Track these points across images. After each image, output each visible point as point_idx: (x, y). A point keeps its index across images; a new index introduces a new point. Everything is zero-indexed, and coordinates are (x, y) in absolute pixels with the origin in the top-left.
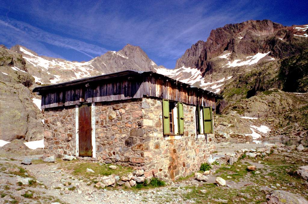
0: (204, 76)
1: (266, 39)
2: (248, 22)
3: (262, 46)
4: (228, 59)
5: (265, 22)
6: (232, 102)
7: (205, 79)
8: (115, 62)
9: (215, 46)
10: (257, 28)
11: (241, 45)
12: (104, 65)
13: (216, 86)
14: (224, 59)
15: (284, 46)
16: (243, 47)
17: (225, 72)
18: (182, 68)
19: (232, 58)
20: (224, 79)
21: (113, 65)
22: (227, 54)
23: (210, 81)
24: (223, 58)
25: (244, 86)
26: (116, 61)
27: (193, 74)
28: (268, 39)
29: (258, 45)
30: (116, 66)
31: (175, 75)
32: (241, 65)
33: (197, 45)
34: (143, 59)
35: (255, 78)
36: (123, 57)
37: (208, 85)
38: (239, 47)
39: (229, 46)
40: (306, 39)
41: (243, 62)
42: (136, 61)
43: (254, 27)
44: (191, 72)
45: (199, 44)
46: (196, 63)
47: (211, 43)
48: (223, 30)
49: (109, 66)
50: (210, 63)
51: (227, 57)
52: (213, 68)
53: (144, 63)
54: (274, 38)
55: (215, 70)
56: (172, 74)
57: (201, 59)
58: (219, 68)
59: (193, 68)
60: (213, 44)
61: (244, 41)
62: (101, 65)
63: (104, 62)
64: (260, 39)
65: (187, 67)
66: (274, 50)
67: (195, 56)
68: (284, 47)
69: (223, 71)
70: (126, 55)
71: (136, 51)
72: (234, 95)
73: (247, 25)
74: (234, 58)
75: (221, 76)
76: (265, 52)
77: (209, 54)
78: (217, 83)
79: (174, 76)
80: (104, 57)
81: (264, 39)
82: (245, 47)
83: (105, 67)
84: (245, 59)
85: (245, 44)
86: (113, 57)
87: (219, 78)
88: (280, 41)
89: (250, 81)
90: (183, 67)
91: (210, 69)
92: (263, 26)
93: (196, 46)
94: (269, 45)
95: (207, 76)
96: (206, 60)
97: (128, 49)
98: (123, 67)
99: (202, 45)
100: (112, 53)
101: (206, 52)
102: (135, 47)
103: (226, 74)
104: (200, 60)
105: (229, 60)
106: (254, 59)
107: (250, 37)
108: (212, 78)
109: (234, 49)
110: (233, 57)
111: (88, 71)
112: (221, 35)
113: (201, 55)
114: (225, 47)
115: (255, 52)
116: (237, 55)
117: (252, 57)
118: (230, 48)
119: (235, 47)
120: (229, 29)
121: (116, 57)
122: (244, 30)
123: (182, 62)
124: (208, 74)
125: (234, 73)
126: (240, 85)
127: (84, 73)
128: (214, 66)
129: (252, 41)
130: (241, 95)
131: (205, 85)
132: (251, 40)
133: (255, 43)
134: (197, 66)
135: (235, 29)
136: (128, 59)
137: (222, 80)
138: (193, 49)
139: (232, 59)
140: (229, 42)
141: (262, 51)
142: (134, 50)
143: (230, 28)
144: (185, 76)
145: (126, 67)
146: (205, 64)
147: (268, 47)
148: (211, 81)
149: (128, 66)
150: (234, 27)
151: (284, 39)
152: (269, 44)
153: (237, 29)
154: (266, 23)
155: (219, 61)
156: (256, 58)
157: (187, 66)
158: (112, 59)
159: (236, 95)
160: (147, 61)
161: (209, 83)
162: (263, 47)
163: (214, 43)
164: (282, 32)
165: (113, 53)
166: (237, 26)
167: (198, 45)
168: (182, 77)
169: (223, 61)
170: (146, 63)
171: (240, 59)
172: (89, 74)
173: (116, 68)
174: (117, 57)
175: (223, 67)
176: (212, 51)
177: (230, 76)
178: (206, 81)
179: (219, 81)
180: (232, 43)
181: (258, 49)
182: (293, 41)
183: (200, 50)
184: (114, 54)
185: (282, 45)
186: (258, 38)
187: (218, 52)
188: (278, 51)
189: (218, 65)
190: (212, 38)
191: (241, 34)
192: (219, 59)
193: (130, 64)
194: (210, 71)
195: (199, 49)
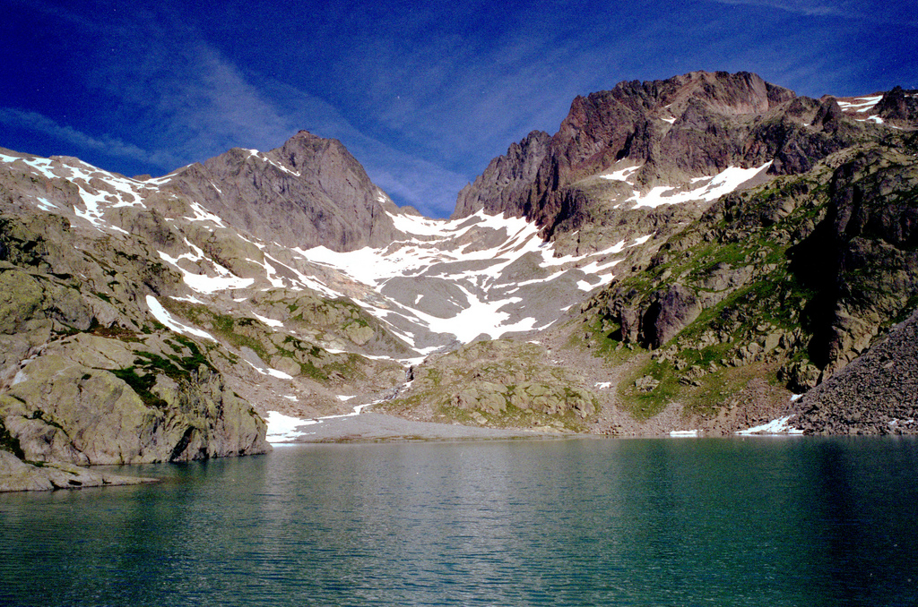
0: (552, 238)
1: (752, 125)
2: (690, 76)
3: (742, 146)
4: (630, 183)
5: (742, 77)
6: (711, 295)
7: (554, 247)
8: (255, 183)
9: (586, 147)
10: (719, 94)
11: (674, 140)
12: (216, 191)
13: (597, 265)
14: (619, 182)
15: (817, 145)
16: (680, 147)
17: (623, 222)
18: (477, 214)
19: (643, 181)
20: (622, 243)
21: (246, 193)
22: (626, 169)
23: (575, 252)
24: (616, 179)
25: (758, 235)
26: (257, 180)
27: (511, 232)
28: (759, 124)
29: (727, 140)
30: (257, 198)
31: (453, 236)
32: (679, 202)
33: (527, 144)
34: (351, 181)
35: (799, 203)
36: (283, 169)
37: (567, 265)
38: (665, 146)
39: (634, 145)
40: (879, 128)
41: (683, 192)
42: (325, 185)
43: (709, 91)
44: (504, 229)
45: (534, 142)
46: (521, 198)
47: (574, 135)
48: (613, 98)
49: (233, 194)
50: (574, 194)
51: (628, 179)
52: (584, 209)
53: (353, 194)
54: (781, 121)
55: (589, 216)
56: (444, 234)
57: (538, 187)
58: (603, 209)
59: (511, 215)
60: (577, 138)
61: (683, 128)
62: (203, 188)
63: (216, 184)
64: (735, 123)
65: (493, 214)
66: (785, 156)
67: (518, 178)
68: (818, 148)
69: (616, 220)
70: (294, 165)
71: (326, 154)
72: (716, 267)
73: (687, 84)
74: (651, 179)
75: (611, 234)
76: (754, 164)
77: (564, 172)
78: (597, 257)
79: (449, 239)
80: (218, 166)
81: (746, 125)
82: (686, 149)
83: (217, 196)
84: (688, 183)
85: (686, 138)
86: (246, 167)
87: (604, 241)
88: (804, 129)
89: (780, 212)
90: (480, 213)
91: (573, 212)
92: (738, 91)
93: (523, 147)
94: (764, 141)
95: (562, 236)
96: (555, 188)
97: (300, 145)
98: (278, 200)
99: (544, 147)
100: (244, 155)
101: (557, 165)
102: (325, 143)
103: (628, 228)
104: (534, 188)
105: (635, 188)
106: (718, 185)
107: (701, 116)
108: (579, 241)
109: (649, 153)
110: (648, 177)
111: (138, 191)
112: (604, 112)
113: (538, 175)
114: (618, 149)
115: (720, 165)
116: (659, 172)
117: (709, 180)
118: (635, 151)
119: (655, 147)
120: (629, 95)
121: (257, 167)
122: (681, 98)
123: (477, 197)
124: (566, 229)
125: (655, 225)
126: (734, 231)
127: (118, 197)
128: (587, 202)
129: (709, 128)
130: (750, 268)
131: (556, 264)
132: (705, 126)
133: (718, 135)
134: (526, 210)
135: (649, 95)
136: (299, 178)
137: (618, 247)
138: (513, 157)
139: (643, 184)
140: (633, 132)
141: (742, 161)
142: (320, 148)
143: (634, 93)
144: (485, 240)
145: (289, 202)
146: (553, 201)
147: (763, 149)
148: (577, 252)
149: (298, 200)
150: (646, 90)
151: (813, 124)
152: (765, 138)
153: (655, 97)
154: (745, 82)
155: (602, 189)
156: (724, 182)
157: (492, 209)
158: (242, 172)
159: (726, 267)
160: (361, 187)
161: (568, 258)
162: (744, 148)
163: (583, 136)
164: (804, 105)
165: (249, 153)
166: (655, 89)
167: (530, 146)
168: (474, 244)
169: (616, 190)
170: (359, 191)
171: (671, 184)
172: (138, 199)
173: (256, 203)
174: (262, 169)
175: (616, 207)
176: (575, 162)
177: (642, 234)
178: (558, 252)
179: (605, 252)
180: (645, 134)
181: (729, 156)
182: (844, 131)
183: (535, 159)
184: (253, 157)
185: (810, 143)
186: (726, 121)
187: (596, 165)
188: (798, 159)
189: (599, 200)
190: (575, 122)
191: (672, 110)
192: (601, 182)
193: (304, 195)
194: (570, 220)
195: (531, 156)
